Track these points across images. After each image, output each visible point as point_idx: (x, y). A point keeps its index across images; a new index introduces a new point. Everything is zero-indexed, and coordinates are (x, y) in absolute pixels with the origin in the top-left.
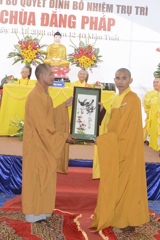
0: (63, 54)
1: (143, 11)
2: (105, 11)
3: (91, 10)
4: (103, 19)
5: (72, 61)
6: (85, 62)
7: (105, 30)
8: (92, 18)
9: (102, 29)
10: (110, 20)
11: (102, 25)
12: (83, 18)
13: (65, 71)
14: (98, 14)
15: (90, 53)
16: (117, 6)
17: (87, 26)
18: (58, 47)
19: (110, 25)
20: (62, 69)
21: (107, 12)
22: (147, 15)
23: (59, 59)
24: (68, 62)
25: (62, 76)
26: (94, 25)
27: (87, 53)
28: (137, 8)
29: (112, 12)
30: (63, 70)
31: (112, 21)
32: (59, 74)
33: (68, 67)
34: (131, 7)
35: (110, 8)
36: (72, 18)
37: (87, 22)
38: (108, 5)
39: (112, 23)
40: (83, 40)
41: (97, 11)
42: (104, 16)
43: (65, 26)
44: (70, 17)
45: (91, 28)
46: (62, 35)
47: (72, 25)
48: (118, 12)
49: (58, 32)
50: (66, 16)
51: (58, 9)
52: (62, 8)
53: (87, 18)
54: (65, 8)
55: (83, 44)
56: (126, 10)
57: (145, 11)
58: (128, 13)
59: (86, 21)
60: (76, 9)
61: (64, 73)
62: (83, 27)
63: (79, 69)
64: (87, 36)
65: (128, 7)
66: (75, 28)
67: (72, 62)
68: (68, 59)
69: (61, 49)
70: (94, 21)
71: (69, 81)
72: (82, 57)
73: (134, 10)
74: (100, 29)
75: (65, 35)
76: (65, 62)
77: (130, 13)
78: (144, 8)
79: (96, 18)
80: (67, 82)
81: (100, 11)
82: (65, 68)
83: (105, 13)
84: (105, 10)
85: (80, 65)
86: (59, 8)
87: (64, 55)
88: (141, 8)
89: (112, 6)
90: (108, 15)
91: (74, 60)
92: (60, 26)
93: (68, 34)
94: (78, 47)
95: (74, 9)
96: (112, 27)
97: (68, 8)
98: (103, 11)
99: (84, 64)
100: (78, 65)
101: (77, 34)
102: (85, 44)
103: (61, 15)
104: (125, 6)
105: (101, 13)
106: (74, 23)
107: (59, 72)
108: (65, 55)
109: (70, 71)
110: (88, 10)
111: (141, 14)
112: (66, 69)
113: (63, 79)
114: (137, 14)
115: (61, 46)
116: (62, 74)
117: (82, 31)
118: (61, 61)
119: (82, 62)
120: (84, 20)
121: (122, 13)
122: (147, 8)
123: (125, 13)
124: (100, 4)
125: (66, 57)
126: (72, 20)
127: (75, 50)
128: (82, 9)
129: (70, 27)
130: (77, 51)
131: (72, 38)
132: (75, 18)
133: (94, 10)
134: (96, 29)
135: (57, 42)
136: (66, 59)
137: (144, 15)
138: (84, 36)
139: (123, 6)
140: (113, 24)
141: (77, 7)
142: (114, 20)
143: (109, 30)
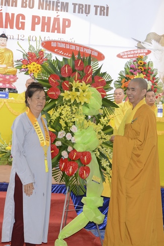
0: (9, 60)
1: (103, 11)
2: (59, 10)
3: (43, 9)
4: (57, 20)
5: (20, 67)
6: (35, 69)
7: (59, 32)
8: (44, 18)
9: (56, 31)
10: (64, 20)
11: (56, 27)
12: (34, 17)
13: (12, 80)
14: (51, 14)
15: (41, 59)
16: (73, 4)
17: (38, 27)
18: (3, 51)
19: (65, 27)
20: (8, 77)
21: (61, 11)
22: (107, 15)
23: (4, 66)
24: (14, 69)
25: (8, 85)
26: (46, 26)
27: (38, 59)
28: (96, 7)
29: (67, 11)
30: (9, 79)
31: (67, 22)
32: (4, 84)
33: (15, 75)
34: (89, 6)
35: (65, 7)
36: (21, 17)
37: (38, 23)
38: (62, 3)
39: (67, 24)
40: (34, 44)
41: (49, 9)
42: (58, 16)
43: (12, 27)
44: (18, 16)
45: (43, 30)
46: (9, 37)
47: (20, 26)
48: (74, 12)
49: (4, 34)
50: (13, 15)
51: (3, 6)
52: (9, 5)
53: (39, 18)
54: (12, 6)
55: (34, 48)
56: (84, 9)
57: (105, 11)
58: (86, 13)
59: (36, 21)
60: (26, 7)
61: (10, 83)
62: (33, 29)
63: (28, 77)
64: (38, 39)
65: (86, 5)
66: (23, 29)
67: (21, 69)
68: (15, 66)
69: (7, 54)
70: (46, 21)
71: (17, 92)
72: (32, 64)
73: (93, 10)
74: (53, 31)
75: (12, 37)
76: (11, 69)
77: (88, 13)
78: (104, 7)
79: (49, 18)
80: (14, 92)
81: (53, 10)
82: (12, 76)
83: (60, 13)
84: (59, 8)
85: (29, 72)
86: (5, 5)
87: (10, 62)
88: (101, 7)
89: (67, 4)
90: (63, 15)
91: (23, 67)
92: (6, 27)
93: (16, 37)
94: (27, 52)
95: (22, 6)
96: (67, 29)
97: (16, 6)
98: (57, 10)
99: (34, 72)
100: (27, 73)
101: (26, 37)
102: (35, 48)
103: (7, 14)
104: (82, 5)
105: (55, 12)
106: (23, 24)
107: (5, 81)
108: (12, 61)
109: (17, 80)
110: (39, 8)
111: (100, 14)
112: (13, 78)
113: (7, 89)
114: (96, 14)
115: (7, 50)
116: (8, 83)
117: (33, 33)
118: (6, 68)
119: (31, 69)
120: (35, 20)
121: (79, 12)
122: (108, 8)
123: (82, 13)
124: (53, 2)
125: (13, 63)
126: (21, 20)
127: (24, 55)
128: (33, 7)
129: (18, 28)
130: (25, 57)
131: (20, 42)
132: (24, 18)
133: (46, 9)
134: (48, 31)
135: (3, 46)
136: (13, 66)
137: (104, 15)
138: (34, 39)
139: (80, 5)
140: (69, 26)
141: (26, 5)
142: (69, 21)
143: (64, 32)
